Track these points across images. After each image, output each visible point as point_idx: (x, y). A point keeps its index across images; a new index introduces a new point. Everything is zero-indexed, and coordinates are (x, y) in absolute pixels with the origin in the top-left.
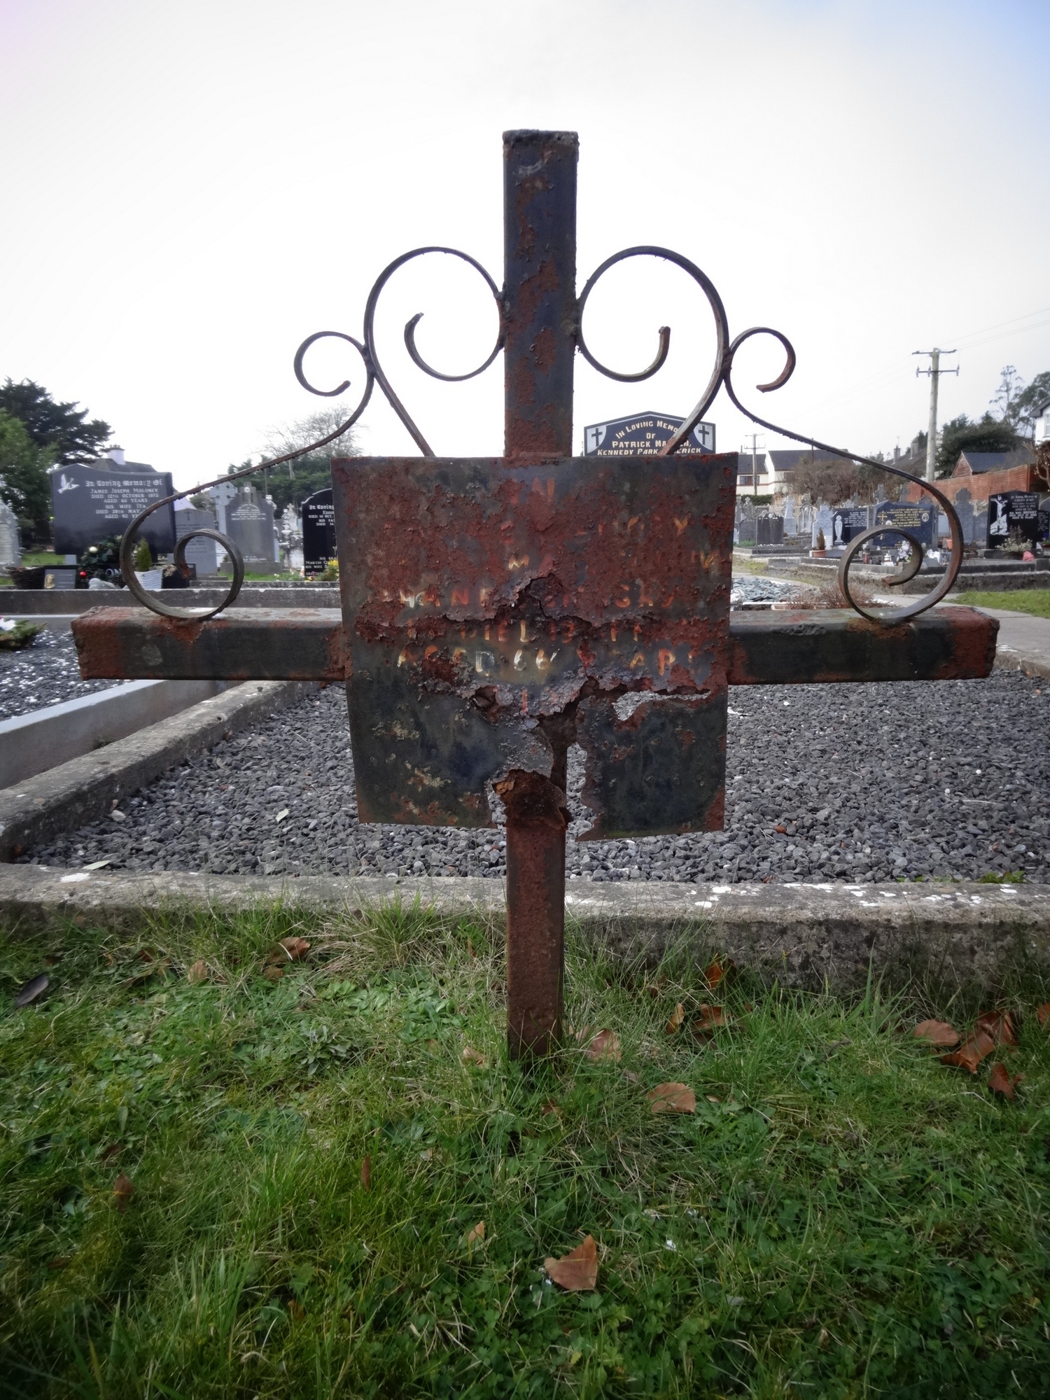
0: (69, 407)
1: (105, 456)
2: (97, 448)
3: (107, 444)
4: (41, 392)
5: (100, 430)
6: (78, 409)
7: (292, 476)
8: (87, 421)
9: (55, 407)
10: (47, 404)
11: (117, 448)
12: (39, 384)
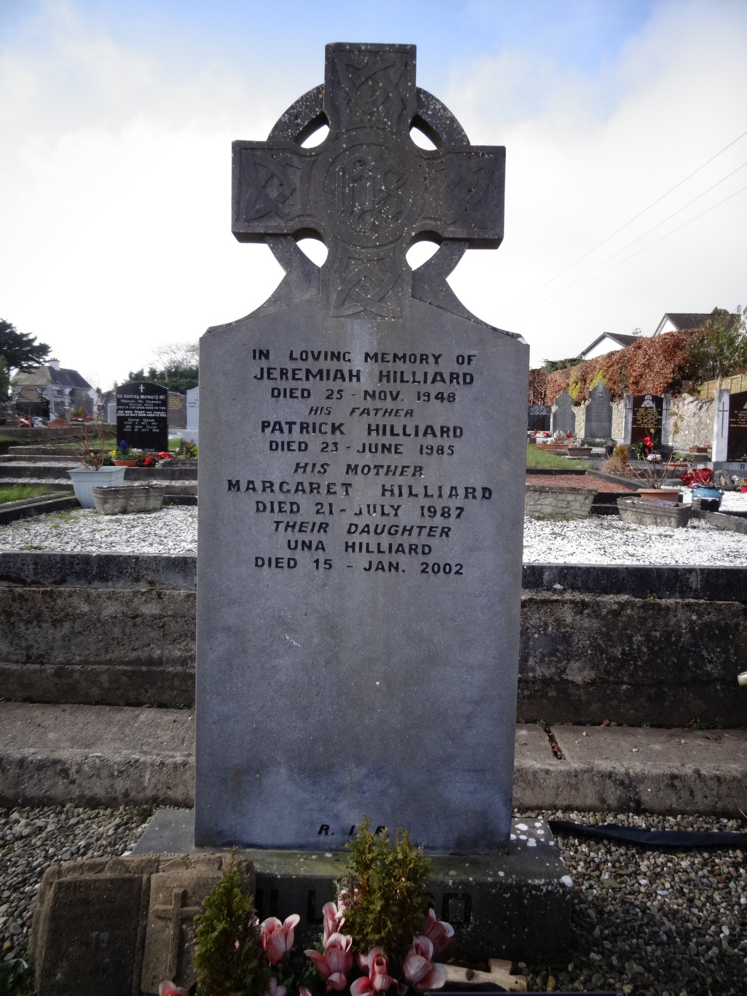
0: (26, 335)
1: (47, 364)
2: (41, 360)
3: (47, 358)
4: (9, 326)
5: (44, 349)
6: (31, 337)
7: (167, 380)
8: (36, 344)
9: (17, 335)
10: (12, 333)
11: (55, 360)
12: (8, 322)
